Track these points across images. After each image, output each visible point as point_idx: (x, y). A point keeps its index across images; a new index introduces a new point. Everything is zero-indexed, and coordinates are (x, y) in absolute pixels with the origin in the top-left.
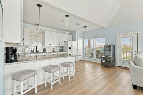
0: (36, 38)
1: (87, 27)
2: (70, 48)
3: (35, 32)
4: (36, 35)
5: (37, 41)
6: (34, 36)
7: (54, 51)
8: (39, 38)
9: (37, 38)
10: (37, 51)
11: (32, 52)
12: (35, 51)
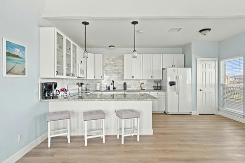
0: (113, 68)
1: (209, 30)
2: (172, 84)
3: (111, 59)
4: (113, 63)
5: (115, 71)
6: (111, 64)
7: (142, 89)
8: (117, 68)
9: (115, 68)
10: (114, 88)
11: (107, 89)
12: (111, 89)
